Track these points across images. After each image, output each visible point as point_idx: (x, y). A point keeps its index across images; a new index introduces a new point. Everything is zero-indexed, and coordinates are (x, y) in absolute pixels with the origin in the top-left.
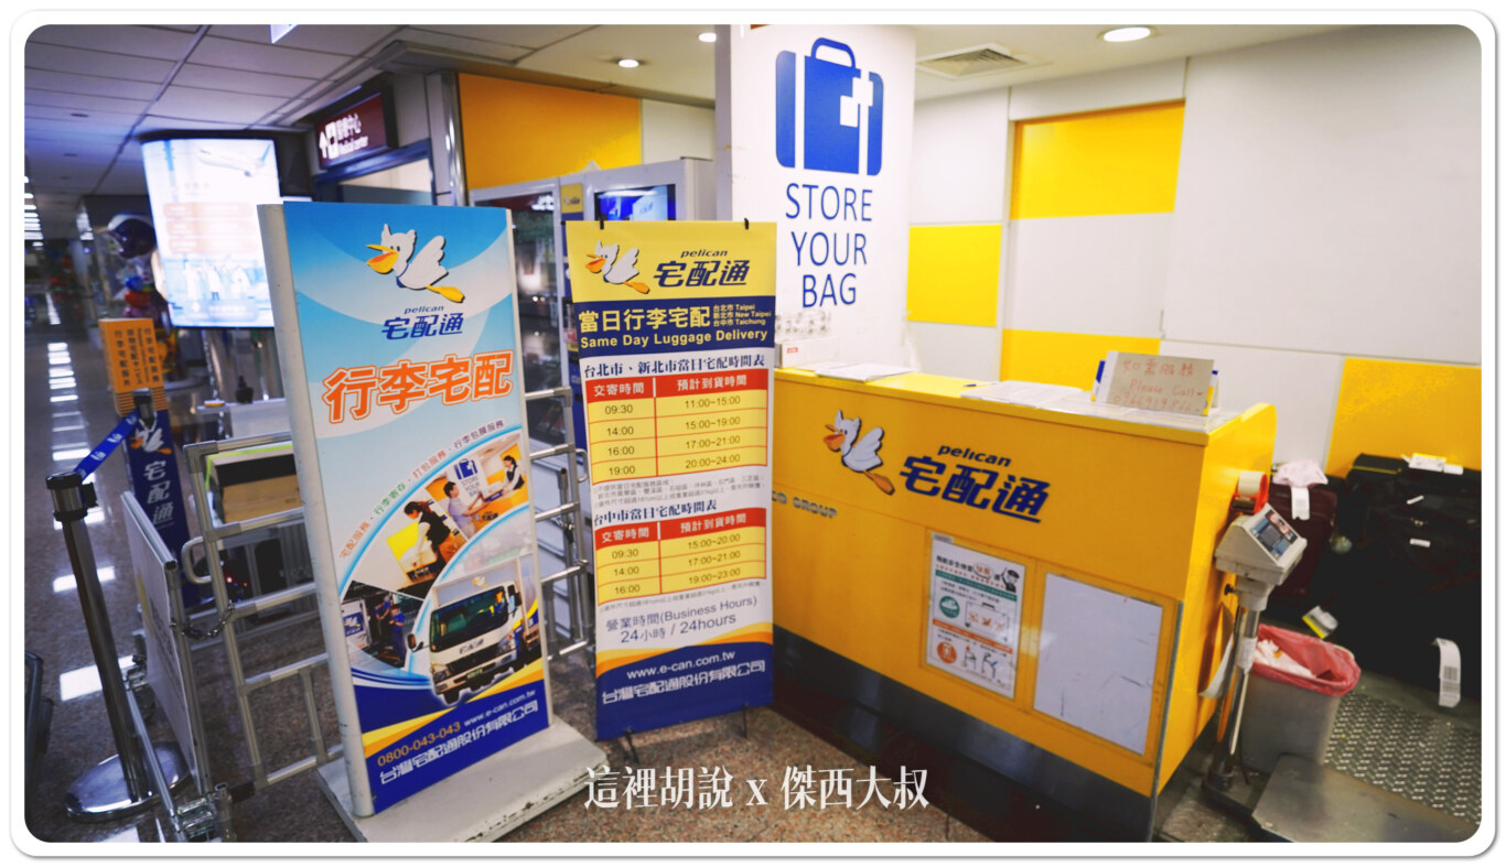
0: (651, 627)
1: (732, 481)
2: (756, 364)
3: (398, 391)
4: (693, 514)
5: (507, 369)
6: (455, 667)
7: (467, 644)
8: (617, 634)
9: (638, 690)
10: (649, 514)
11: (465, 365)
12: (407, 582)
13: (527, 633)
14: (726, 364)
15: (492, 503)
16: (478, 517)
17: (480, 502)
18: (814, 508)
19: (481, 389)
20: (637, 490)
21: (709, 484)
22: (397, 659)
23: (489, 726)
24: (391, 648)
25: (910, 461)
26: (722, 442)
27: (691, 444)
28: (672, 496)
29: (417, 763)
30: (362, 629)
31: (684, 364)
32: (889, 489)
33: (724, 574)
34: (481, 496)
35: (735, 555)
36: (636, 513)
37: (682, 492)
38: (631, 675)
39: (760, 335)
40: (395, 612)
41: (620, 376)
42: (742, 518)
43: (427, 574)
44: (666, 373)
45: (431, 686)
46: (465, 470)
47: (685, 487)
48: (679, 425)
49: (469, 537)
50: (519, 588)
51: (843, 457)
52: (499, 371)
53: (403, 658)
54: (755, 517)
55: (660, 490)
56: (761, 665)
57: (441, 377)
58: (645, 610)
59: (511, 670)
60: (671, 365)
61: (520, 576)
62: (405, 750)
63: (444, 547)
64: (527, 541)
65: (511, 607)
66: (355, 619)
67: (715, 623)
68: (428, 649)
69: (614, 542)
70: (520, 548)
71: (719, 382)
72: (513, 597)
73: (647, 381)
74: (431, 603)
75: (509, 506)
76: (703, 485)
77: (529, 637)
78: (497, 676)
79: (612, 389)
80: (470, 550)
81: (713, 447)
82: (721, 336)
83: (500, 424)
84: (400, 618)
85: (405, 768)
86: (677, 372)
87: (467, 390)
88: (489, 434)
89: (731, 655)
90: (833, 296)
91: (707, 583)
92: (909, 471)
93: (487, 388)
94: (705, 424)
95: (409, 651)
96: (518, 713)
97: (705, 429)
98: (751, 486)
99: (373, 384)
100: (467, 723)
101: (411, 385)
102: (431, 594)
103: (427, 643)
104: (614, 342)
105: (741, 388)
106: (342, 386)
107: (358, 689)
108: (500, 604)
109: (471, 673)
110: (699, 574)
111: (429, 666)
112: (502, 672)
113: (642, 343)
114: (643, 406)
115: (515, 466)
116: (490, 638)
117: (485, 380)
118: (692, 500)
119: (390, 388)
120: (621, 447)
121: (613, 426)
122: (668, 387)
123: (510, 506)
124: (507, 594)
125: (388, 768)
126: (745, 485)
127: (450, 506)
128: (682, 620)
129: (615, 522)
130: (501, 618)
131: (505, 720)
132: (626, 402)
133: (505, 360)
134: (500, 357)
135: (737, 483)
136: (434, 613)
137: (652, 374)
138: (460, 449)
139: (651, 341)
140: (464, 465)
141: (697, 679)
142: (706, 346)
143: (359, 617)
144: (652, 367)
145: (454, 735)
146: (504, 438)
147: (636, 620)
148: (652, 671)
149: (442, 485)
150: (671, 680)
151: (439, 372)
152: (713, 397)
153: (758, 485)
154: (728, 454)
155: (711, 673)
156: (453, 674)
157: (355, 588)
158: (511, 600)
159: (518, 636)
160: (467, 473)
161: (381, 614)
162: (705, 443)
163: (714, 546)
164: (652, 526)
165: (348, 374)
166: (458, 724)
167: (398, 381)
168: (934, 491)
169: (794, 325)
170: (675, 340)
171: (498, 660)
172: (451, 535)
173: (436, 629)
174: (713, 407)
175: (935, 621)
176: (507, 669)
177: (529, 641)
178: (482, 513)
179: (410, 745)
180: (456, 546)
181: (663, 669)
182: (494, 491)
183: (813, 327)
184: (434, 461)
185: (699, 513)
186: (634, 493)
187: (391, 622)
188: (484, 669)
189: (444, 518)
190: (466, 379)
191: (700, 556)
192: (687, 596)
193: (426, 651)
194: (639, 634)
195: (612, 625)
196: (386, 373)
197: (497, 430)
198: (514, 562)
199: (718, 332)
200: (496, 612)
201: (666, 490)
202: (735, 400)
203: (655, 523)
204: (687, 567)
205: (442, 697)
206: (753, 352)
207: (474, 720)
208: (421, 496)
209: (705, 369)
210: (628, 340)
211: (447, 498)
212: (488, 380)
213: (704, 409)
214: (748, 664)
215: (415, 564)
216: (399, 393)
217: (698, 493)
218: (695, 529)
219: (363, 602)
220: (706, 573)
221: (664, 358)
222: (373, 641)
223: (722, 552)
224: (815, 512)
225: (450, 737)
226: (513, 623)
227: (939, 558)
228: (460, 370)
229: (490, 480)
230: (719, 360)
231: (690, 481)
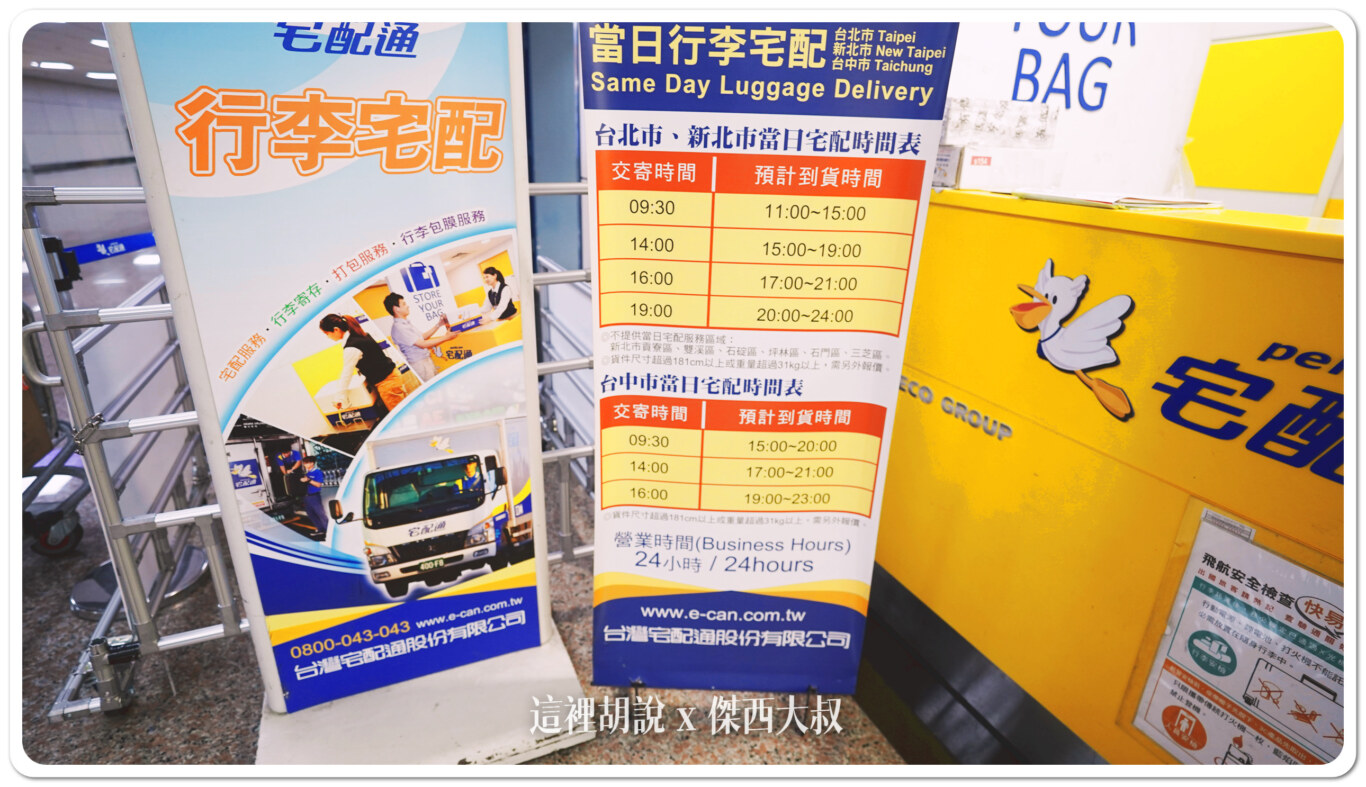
0: (681, 554)
1: (836, 353)
2: (904, 150)
3: (305, 139)
4: (761, 398)
5: (493, 130)
6: (403, 552)
7: (421, 524)
8: (630, 554)
9: (656, 634)
10: (690, 387)
11: (422, 111)
12: (328, 430)
13: (513, 523)
14: (847, 144)
15: (461, 334)
16: (439, 352)
17: (443, 332)
18: (974, 419)
19: (448, 156)
20: (674, 345)
21: (794, 353)
22: (314, 528)
23: (455, 633)
24: (304, 513)
25: (1180, 367)
26: (825, 284)
27: (769, 281)
28: (730, 364)
29: (348, 662)
30: (259, 482)
31: (769, 136)
32: (1124, 410)
33: (802, 499)
34: (445, 321)
35: (825, 472)
36: (669, 382)
37: (746, 359)
38: (647, 612)
39: (918, 95)
40: (309, 467)
41: (656, 148)
42: (843, 416)
43: (358, 421)
44: (736, 150)
45: (366, 571)
46: (419, 278)
47: (752, 352)
48: (751, 246)
49: (425, 380)
50: (502, 461)
51: (1040, 342)
52: (480, 131)
53: (324, 530)
54: (868, 419)
55: (710, 351)
56: (844, 639)
57: (378, 126)
58: (674, 528)
59: (487, 567)
60: (747, 139)
61: (505, 447)
62: (329, 645)
63: (385, 387)
64: (519, 397)
65: (490, 485)
66: (248, 467)
67: (780, 566)
68: (361, 523)
69: (633, 421)
70: (506, 406)
71: (830, 178)
72: (492, 472)
73: (702, 161)
74: (365, 462)
75: (490, 342)
76: (784, 352)
77: (516, 529)
78: (465, 573)
79: (642, 170)
80: (427, 396)
81: (808, 291)
82: (844, 89)
83: (478, 215)
84: (318, 476)
85: (332, 665)
86: (755, 150)
87: (423, 154)
88: (459, 229)
89: (800, 616)
90: (1066, 92)
91: (773, 507)
92: (1176, 383)
93: (458, 156)
94: (797, 250)
95: (332, 522)
96: (497, 623)
97: (796, 259)
98: (866, 366)
99: (262, 121)
100: (421, 625)
101: (327, 133)
102: (365, 450)
103: (358, 514)
104: (649, 85)
105: (871, 192)
106: (208, 117)
107: (255, 558)
108: (474, 479)
109: (427, 563)
110: (763, 492)
111: (364, 546)
112: (473, 568)
113: (698, 91)
114: (691, 205)
115: (503, 285)
116: (455, 523)
117: (454, 142)
118: (763, 375)
119: (291, 132)
120: (651, 272)
121: (641, 233)
122: (737, 176)
123: (494, 345)
124: (484, 467)
125: (305, 661)
126: (856, 364)
127: (394, 329)
128: (727, 553)
129: (636, 390)
130: (472, 498)
131: (478, 628)
132: (665, 196)
133: (491, 114)
134: (481, 107)
135: (842, 358)
136: (370, 477)
137: (712, 149)
138: (411, 246)
139: (714, 87)
140: (417, 271)
141: (745, 638)
142: (814, 107)
143: (255, 467)
144: (712, 138)
145: (402, 636)
146: (485, 238)
147: (658, 540)
148: (677, 614)
149: (383, 295)
150: (704, 631)
151: (374, 118)
152: (817, 202)
153: (879, 367)
154: (833, 307)
155: (766, 634)
156: (400, 561)
157: (246, 425)
158: (490, 477)
159: (500, 525)
160: (423, 284)
161: (288, 467)
162: (794, 283)
163: (791, 453)
164: (693, 405)
165: (219, 99)
166: (406, 624)
167: (305, 123)
168: (1230, 432)
169: (991, 119)
170: (758, 90)
171: (468, 553)
172: (396, 372)
173: (372, 499)
174: (814, 221)
175: (1168, 664)
176: (482, 566)
177: (516, 535)
178: (446, 347)
179: (337, 640)
180: (404, 389)
181: (694, 614)
182: (466, 318)
183: (1024, 128)
184: (366, 257)
185: (772, 398)
186: (668, 349)
187: (304, 480)
188: (446, 561)
189: (385, 345)
190: (422, 136)
191: (766, 465)
192: (740, 521)
193: (358, 525)
194: (662, 560)
195: (622, 539)
196: (282, 106)
197: (474, 225)
198: (497, 425)
199: (839, 81)
200: (465, 489)
201: (720, 352)
202: (856, 214)
203: (699, 402)
204: (745, 478)
205: (382, 587)
206: (901, 127)
207: (431, 622)
208: (346, 308)
209: (807, 150)
210: (673, 83)
211: (391, 317)
212: (460, 143)
213: (799, 223)
214: (824, 634)
215: (339, 405)
216: (306, 141)
217: (773, 365)
218: (762, 421)
219: (259, 446)
220: (774, 491)
221: (735, 121)
222: (277, 501)
223: (805, 465)
224: (974, 426)
225: (394, 638)
226: (491, 508)
227: (1209, 559)
228: (413, 120)
229: (460, 301)
230: (835, 135)
231: (764, 342)
